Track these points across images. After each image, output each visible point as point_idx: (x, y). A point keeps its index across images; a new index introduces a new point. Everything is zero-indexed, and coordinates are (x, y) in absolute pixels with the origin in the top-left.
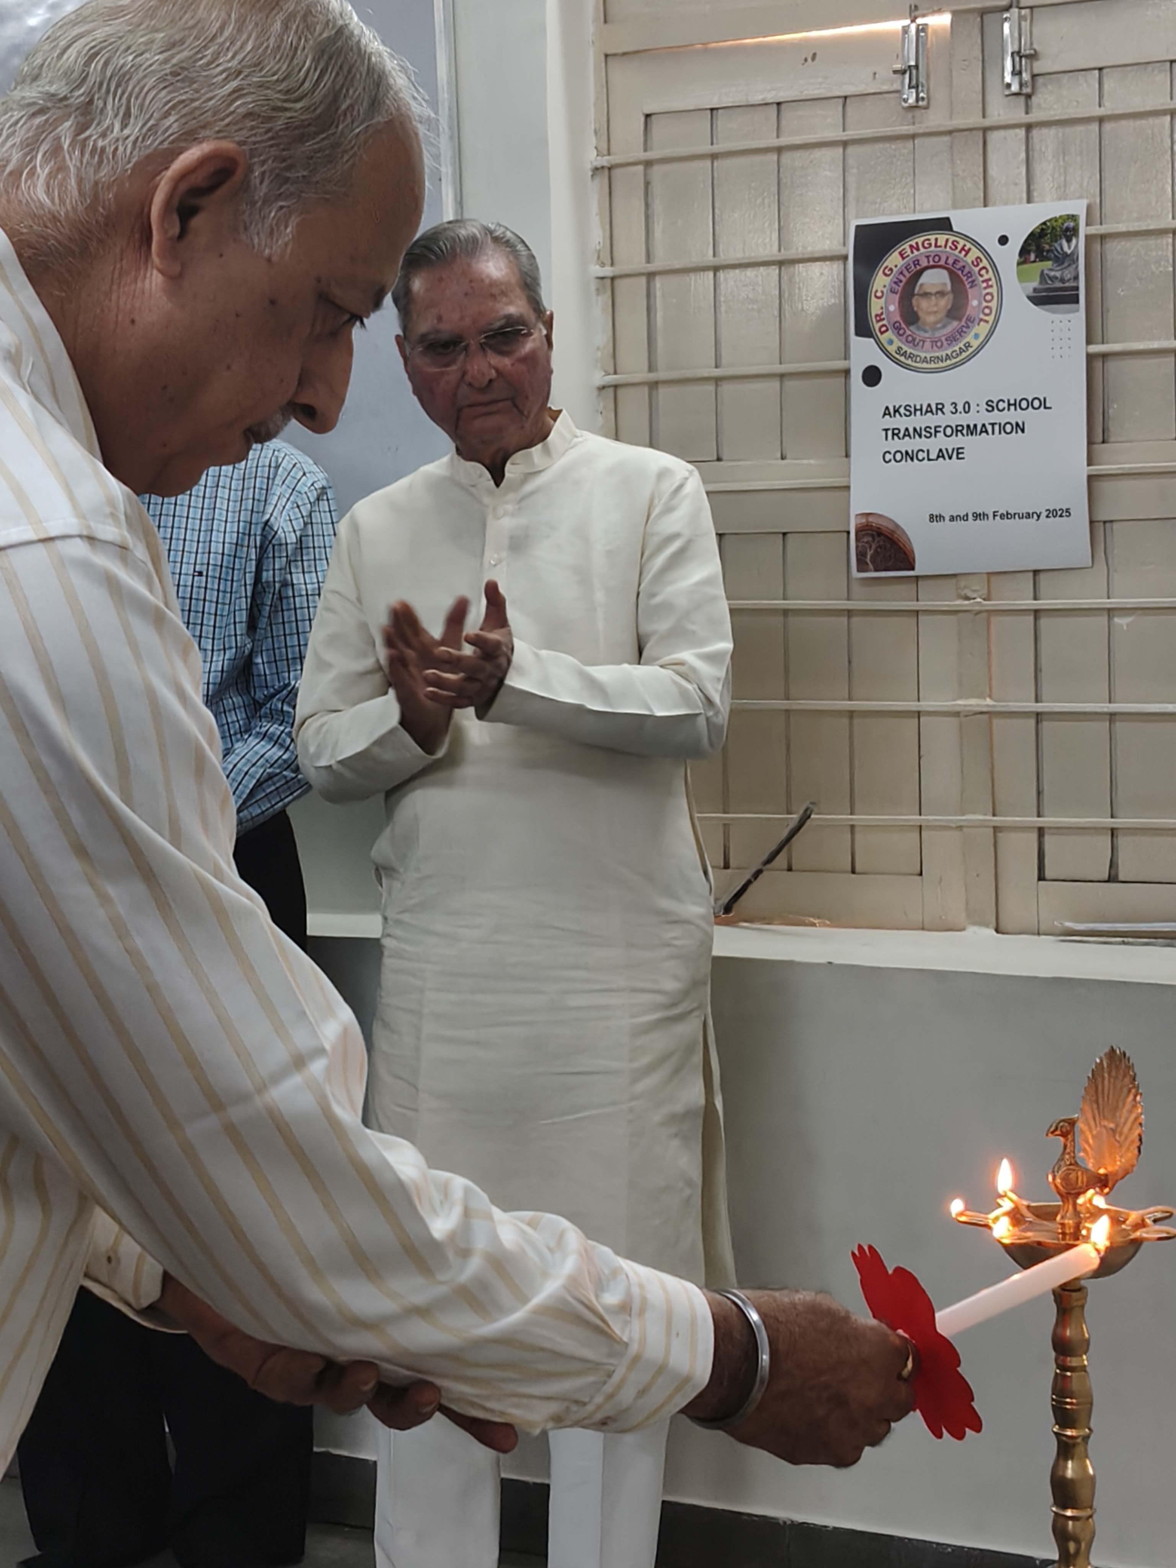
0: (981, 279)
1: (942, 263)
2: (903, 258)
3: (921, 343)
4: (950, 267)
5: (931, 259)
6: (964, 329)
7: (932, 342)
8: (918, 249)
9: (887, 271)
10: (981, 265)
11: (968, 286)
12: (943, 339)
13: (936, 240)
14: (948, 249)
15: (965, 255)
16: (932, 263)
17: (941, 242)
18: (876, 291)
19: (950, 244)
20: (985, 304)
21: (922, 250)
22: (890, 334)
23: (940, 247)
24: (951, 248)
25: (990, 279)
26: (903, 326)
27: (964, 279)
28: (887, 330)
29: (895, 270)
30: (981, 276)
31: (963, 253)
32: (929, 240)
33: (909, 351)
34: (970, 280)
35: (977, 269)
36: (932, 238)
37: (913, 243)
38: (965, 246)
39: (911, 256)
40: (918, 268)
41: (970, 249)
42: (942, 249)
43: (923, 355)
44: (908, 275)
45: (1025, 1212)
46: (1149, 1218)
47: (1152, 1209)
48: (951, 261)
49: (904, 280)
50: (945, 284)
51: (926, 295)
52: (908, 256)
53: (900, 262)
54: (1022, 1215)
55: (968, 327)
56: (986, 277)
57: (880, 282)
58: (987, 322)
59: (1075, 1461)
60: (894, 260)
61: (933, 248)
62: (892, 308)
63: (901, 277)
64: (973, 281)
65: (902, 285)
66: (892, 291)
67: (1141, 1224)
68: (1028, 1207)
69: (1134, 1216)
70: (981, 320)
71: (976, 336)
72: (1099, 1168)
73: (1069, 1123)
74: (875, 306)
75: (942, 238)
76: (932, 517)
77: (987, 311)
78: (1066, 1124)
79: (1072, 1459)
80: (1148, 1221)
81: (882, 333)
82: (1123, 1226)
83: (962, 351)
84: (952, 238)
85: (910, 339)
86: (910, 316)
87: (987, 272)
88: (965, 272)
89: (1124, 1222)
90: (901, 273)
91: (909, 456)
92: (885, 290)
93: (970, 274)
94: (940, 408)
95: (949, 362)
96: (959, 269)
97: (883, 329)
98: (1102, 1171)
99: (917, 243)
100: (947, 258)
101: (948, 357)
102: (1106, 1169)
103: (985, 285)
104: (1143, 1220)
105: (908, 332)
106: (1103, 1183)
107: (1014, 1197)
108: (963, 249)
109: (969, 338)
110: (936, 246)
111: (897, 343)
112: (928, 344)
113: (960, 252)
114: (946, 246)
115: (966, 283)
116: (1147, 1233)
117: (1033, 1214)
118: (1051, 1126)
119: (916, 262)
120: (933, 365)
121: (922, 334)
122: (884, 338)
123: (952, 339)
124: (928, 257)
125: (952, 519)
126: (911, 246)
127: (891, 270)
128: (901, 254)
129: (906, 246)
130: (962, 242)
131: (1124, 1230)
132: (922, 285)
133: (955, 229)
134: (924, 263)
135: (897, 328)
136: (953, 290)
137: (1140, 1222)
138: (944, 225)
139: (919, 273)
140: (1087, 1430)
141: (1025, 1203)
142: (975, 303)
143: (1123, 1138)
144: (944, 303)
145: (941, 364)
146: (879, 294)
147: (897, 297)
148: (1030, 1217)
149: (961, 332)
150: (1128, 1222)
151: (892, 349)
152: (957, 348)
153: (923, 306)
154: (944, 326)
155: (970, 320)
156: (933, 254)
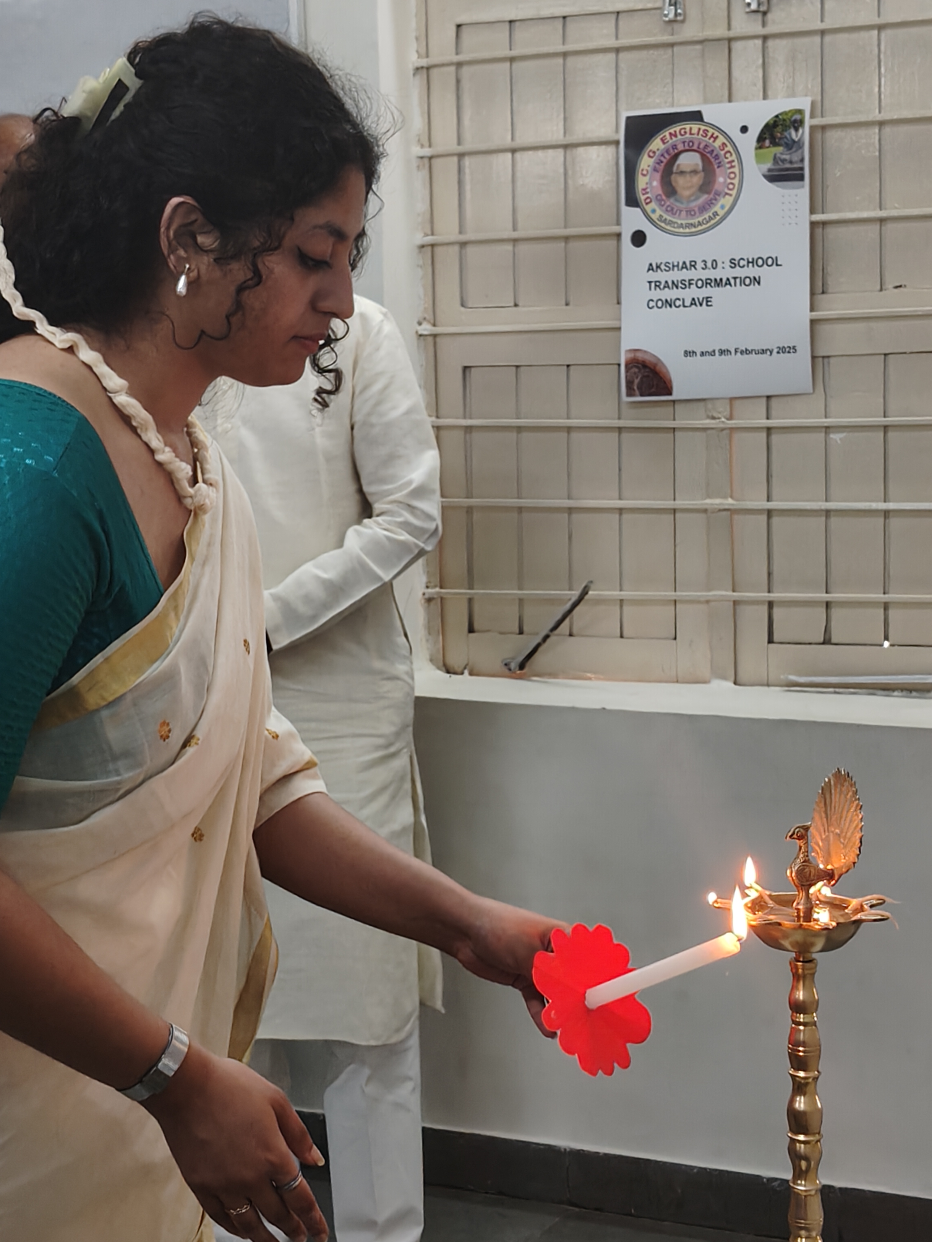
0: (727, 160)
1: (695, 147)
2: (664, 143)
3: (678, 212)
4: (701, 150)
5: (686, 144)
6: (714, 201)
7: (687, 211)
8: (676, 136)
9: (651, 154)
10: (726, 149)
11: (716, 167)
12: (696, 209)
13: (691, 129)
14: (700, 136)
15: (714, 141)
16: (687, 148)
17: (695, 131)
18: (642, 170)
19: (701, 132)
20: (729, 181)
21: (679, 137)
22: (653, 205)
23: (693, 134)
24: (702, 135)
25: (733, 161)
26: (664, 197)
27: (713, 160)
28: (651, 202)
29: (657, 153)
30: (727, 158)
31: (712, 139)
32: (685, 129)
33: (669, 218)
34: (717, 161)
35: (723, 153)
36: (688, 127)
37: (672, 131)
38: (713, 134)
39: (671, 141)
40: (676, 151)
41: (717, 137)
42: (696, 136)
43: (679, 222)
44: (667, 157)
45: (767, 899)
46: (867, 904)
47: (869, 897)
48: (702, 146)
49: (665, 161)
50: (697, 165)
51: (682, 173)
52: (668, 142)
53: (662, 147)
54: (765, 902)
55: (716, 199)
56: (730, 159)
57: (646, 162)
58: (731, 195)
59: (806, 1096)
60: (656, 144)
61: (688, 135)
62: (655, 183)
63: (662, 159)
64: (720, 163)
65: (663, 165)
66: (655, 170)
67: (861, 909)
68: (770, 896)
69: (854, 903)
70: (727, 194)
71: (723, 207)
72: (828, 865)
73: (804, 829)
74: (642, 182)
75: (695, 127)
76: (686, 352)
77: (731, 186)
78: (802, 830)
79: (804, 1095)
80: (866, 907)
81: (647, 204)
82: (846, 911)
83: (711, 219)
84: (703, 128)
85: (669, 209)
86: (669, 189)
87: (731, 155)
88: (713, 155)
89: (846, 908)
90: (662, 155)
91: (669, 303)
92: (649, 169)
93: (717, 157)
94: (693, 264)
95: (700, 228)
96: (708, 153)
97: (648, 200)
98: (829, 867)
99: (675, 132)
100: (699, 144)
101: (700, 224)
102: (832, 865)
103: (728, 166)
104: (862, 906)
105: (668, 203)
106: (829, 876)
107: (759, 888)
108: (712, 136)
109: (717, 208)
110: (691, 134)
111: (659, 212)
112: (684, 213)
113: (710, 139)
114: (698, 134)
115: (714, 163)
116: (865, 915)
117: (775, 902)
118: (789, 831)
119: (674, 147)
120: (687, 230)
121: (678, 204)
122: (648, 208)
123: (703, 209)
124: (684, 142)
125: (702, 354)
126: (670, 134)
127: (654, 152)
128: (663, 140)
129: (667, 134)
130: (711, 131)
131: (847, 913)
132: (678, 165)
133: (705, 120)
134: (680, 147)
135: (659, 200)
136: (704, 170)
137: (859, 907)
138: (697, 116)
139: (676, 156)
140: (816, 1073)
141: (768, 893)
142: (721, 180)
143: (847, 841)
144: (697, 180)
145: (693, 230)
146: (645, 172)
147: (658, 176)
148: (771, 903)
149: (710, 203)
150: (849, 908)
151: (655, 217)
152: (706, 216)
153: (680, 182)
154: (697, 199)
155: (718, 194)
156: (687, 140)
